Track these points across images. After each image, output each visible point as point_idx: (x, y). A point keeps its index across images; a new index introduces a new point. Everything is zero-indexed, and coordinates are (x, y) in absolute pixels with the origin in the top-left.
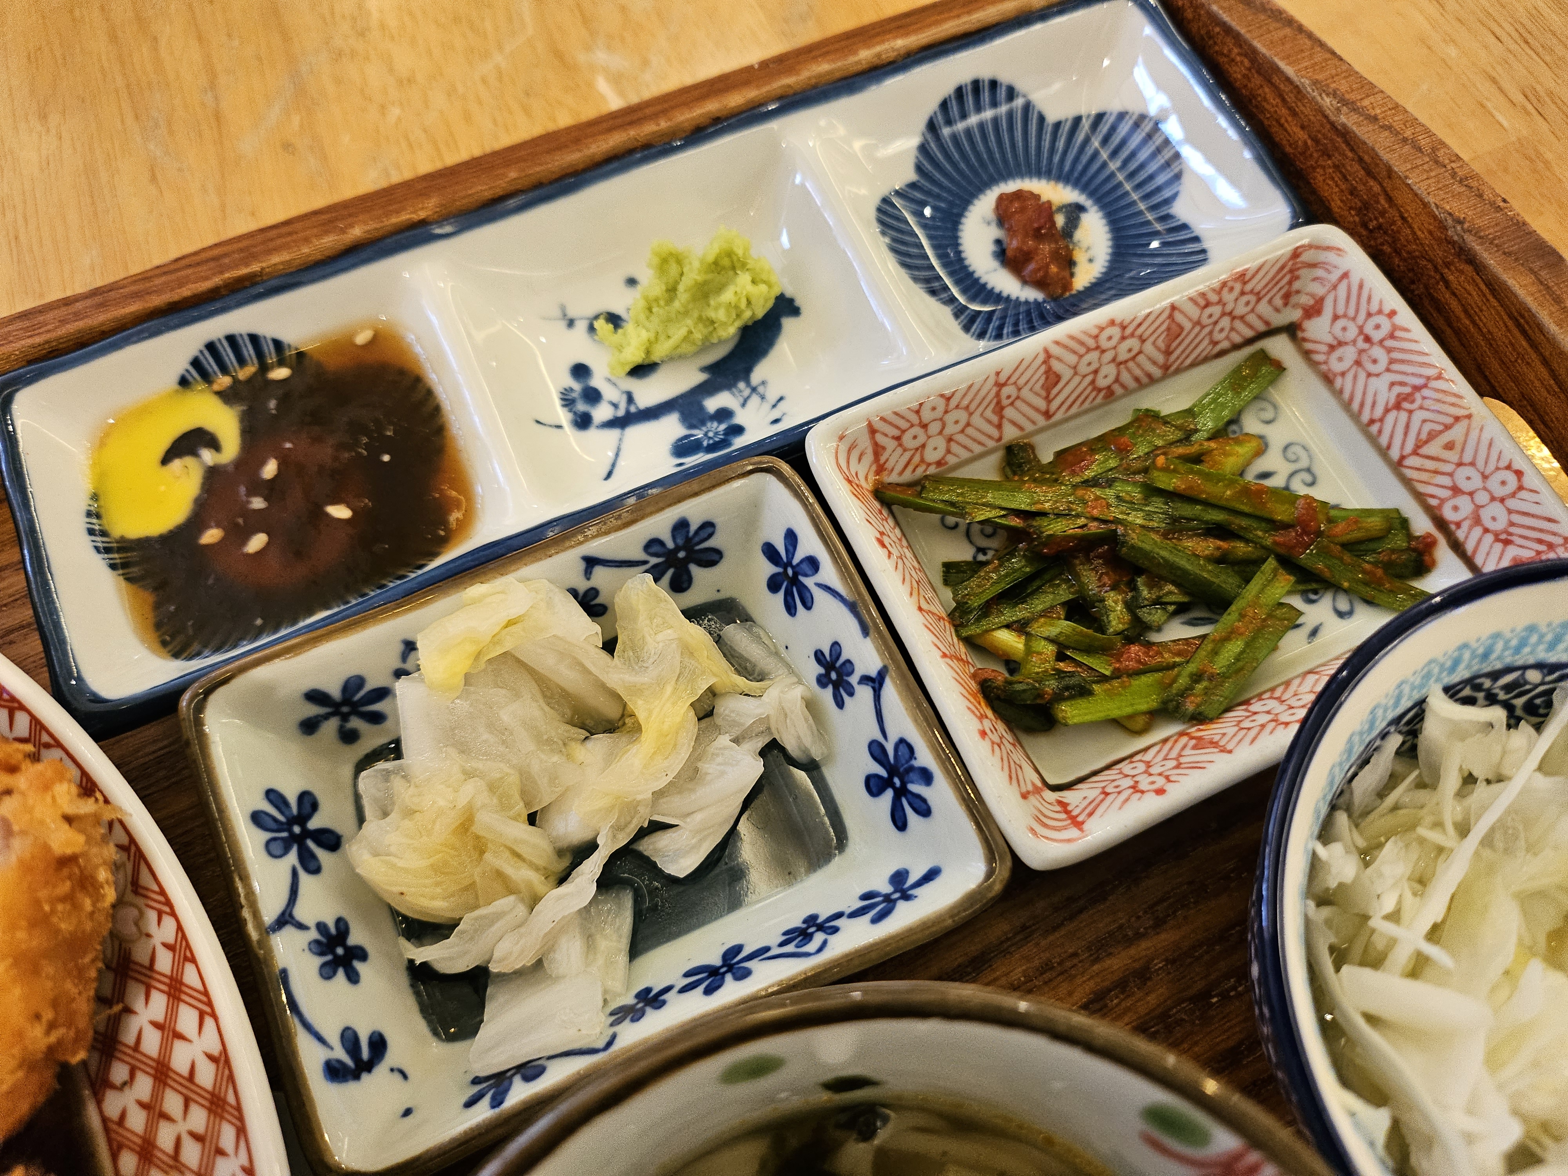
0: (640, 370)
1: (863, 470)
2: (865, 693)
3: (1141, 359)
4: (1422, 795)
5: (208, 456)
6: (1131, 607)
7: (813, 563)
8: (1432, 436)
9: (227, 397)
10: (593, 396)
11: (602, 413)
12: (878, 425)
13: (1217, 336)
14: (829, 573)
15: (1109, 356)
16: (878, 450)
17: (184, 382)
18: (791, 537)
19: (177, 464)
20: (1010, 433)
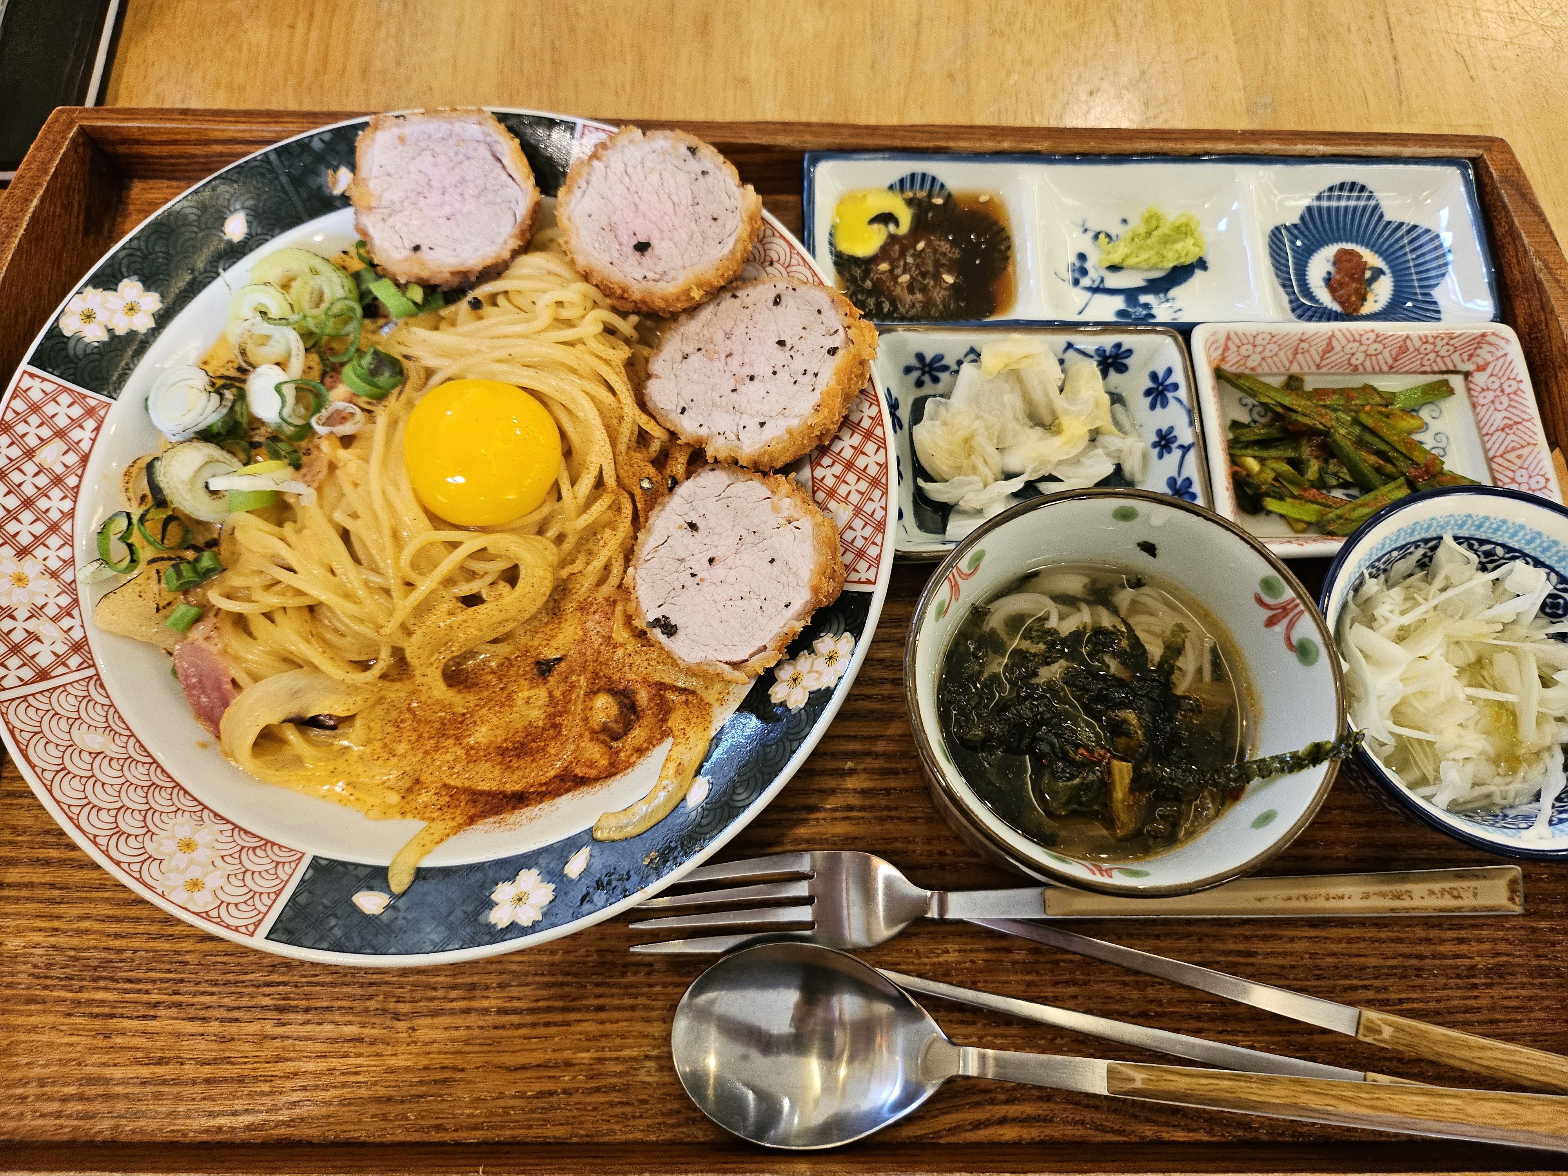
0: (1114, 268)
1: (1216, 355)
2: (1177, 454)
3: (1380, 357)
4: (1424, 585)
5: (892, 227)
6: (1322, 471)
7: (1175, 387)
8: (1514, 449)
9: (910, 202)
10: (1084, 272)
11: (1086, 282)
12: (1233, 336)
13: (1425, 362)
14: (1182, 393)
15: (1363, 348)
16: (1226, 349)
17: (891, 187)
18: (1169, 371)
19: (876, 226)
20: (1295, 369)
